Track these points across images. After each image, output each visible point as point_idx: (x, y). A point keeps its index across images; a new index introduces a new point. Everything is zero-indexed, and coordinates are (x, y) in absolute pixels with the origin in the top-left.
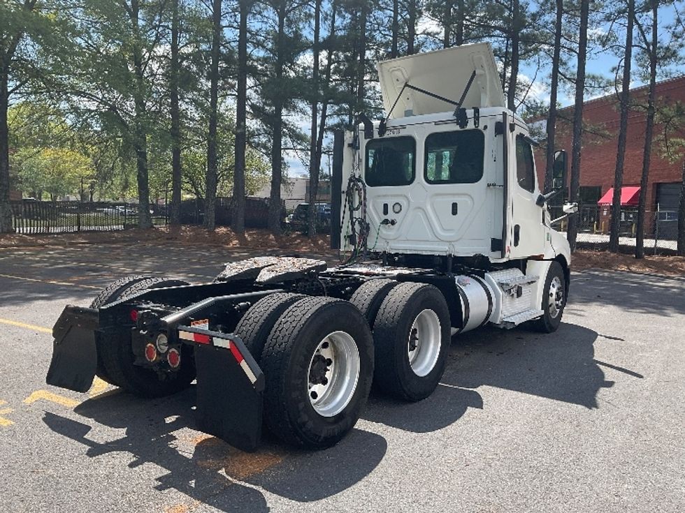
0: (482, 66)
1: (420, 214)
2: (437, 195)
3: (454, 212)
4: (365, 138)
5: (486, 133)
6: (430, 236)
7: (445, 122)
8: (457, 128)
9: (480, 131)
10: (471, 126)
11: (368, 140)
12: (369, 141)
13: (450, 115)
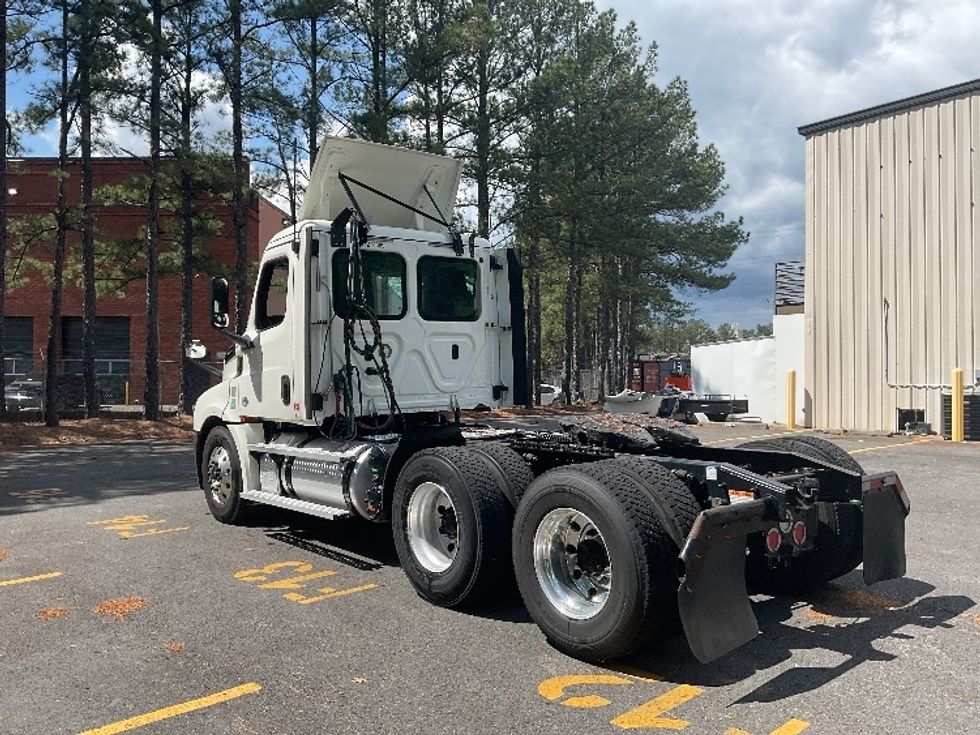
0: (436, 183)
1: (415, 358)
2: (436, 334)
3: (455, 355)
4: (333, 245)
5: (481, 265)
6: (429, 387)
7: (437, 244)
8: (453, 254)
9: (475, 262)
10: (466, 255)
11: (336, 248)
12: (338, 251)
13: (442, 236)
